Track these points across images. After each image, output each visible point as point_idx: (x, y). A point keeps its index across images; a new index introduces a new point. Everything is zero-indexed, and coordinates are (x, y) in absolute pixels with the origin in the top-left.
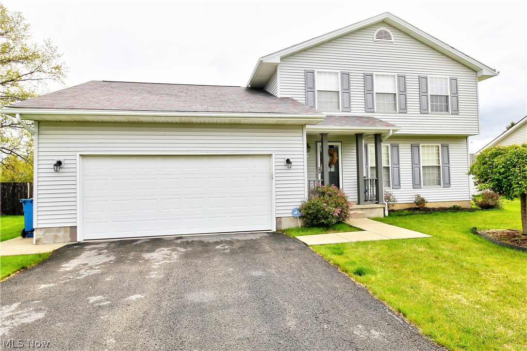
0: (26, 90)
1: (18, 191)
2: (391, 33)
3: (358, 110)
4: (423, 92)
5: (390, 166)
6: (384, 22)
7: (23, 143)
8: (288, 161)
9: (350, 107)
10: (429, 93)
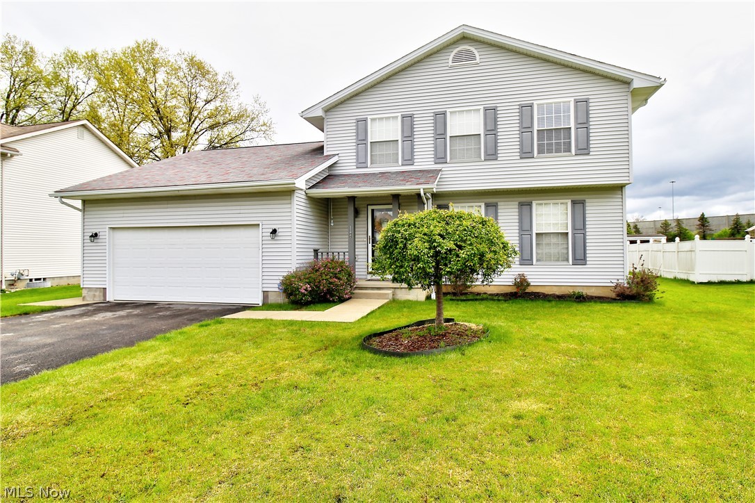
2: (475, 52)
3: (424, 160)
4: (526, 128)
6: (464, 38)
8: (274, 231)
9: (412, 159)
10: (536, 128)
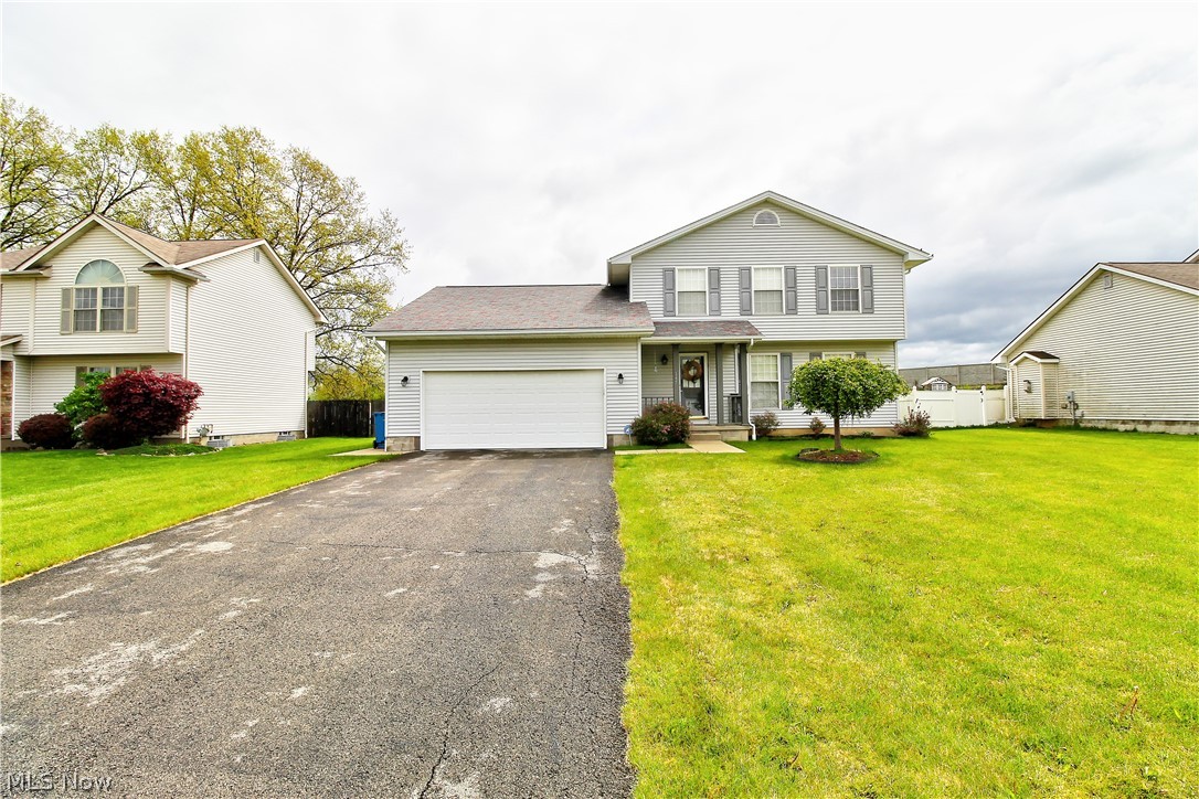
0: (360, 280)
1: (360, 410)
2: (777, 216)
3: (730, 313)
4: (820, 287)
5: (779, 380)
6: (767, 202)
7: (356, 350)
8: (620, 376)
9: (719, 310)
10: (830, 288)
